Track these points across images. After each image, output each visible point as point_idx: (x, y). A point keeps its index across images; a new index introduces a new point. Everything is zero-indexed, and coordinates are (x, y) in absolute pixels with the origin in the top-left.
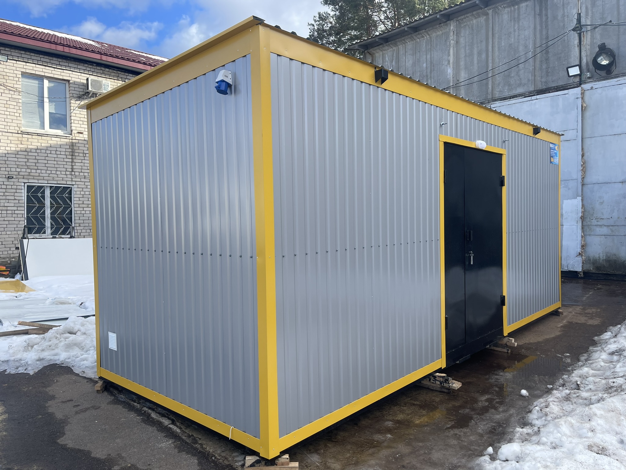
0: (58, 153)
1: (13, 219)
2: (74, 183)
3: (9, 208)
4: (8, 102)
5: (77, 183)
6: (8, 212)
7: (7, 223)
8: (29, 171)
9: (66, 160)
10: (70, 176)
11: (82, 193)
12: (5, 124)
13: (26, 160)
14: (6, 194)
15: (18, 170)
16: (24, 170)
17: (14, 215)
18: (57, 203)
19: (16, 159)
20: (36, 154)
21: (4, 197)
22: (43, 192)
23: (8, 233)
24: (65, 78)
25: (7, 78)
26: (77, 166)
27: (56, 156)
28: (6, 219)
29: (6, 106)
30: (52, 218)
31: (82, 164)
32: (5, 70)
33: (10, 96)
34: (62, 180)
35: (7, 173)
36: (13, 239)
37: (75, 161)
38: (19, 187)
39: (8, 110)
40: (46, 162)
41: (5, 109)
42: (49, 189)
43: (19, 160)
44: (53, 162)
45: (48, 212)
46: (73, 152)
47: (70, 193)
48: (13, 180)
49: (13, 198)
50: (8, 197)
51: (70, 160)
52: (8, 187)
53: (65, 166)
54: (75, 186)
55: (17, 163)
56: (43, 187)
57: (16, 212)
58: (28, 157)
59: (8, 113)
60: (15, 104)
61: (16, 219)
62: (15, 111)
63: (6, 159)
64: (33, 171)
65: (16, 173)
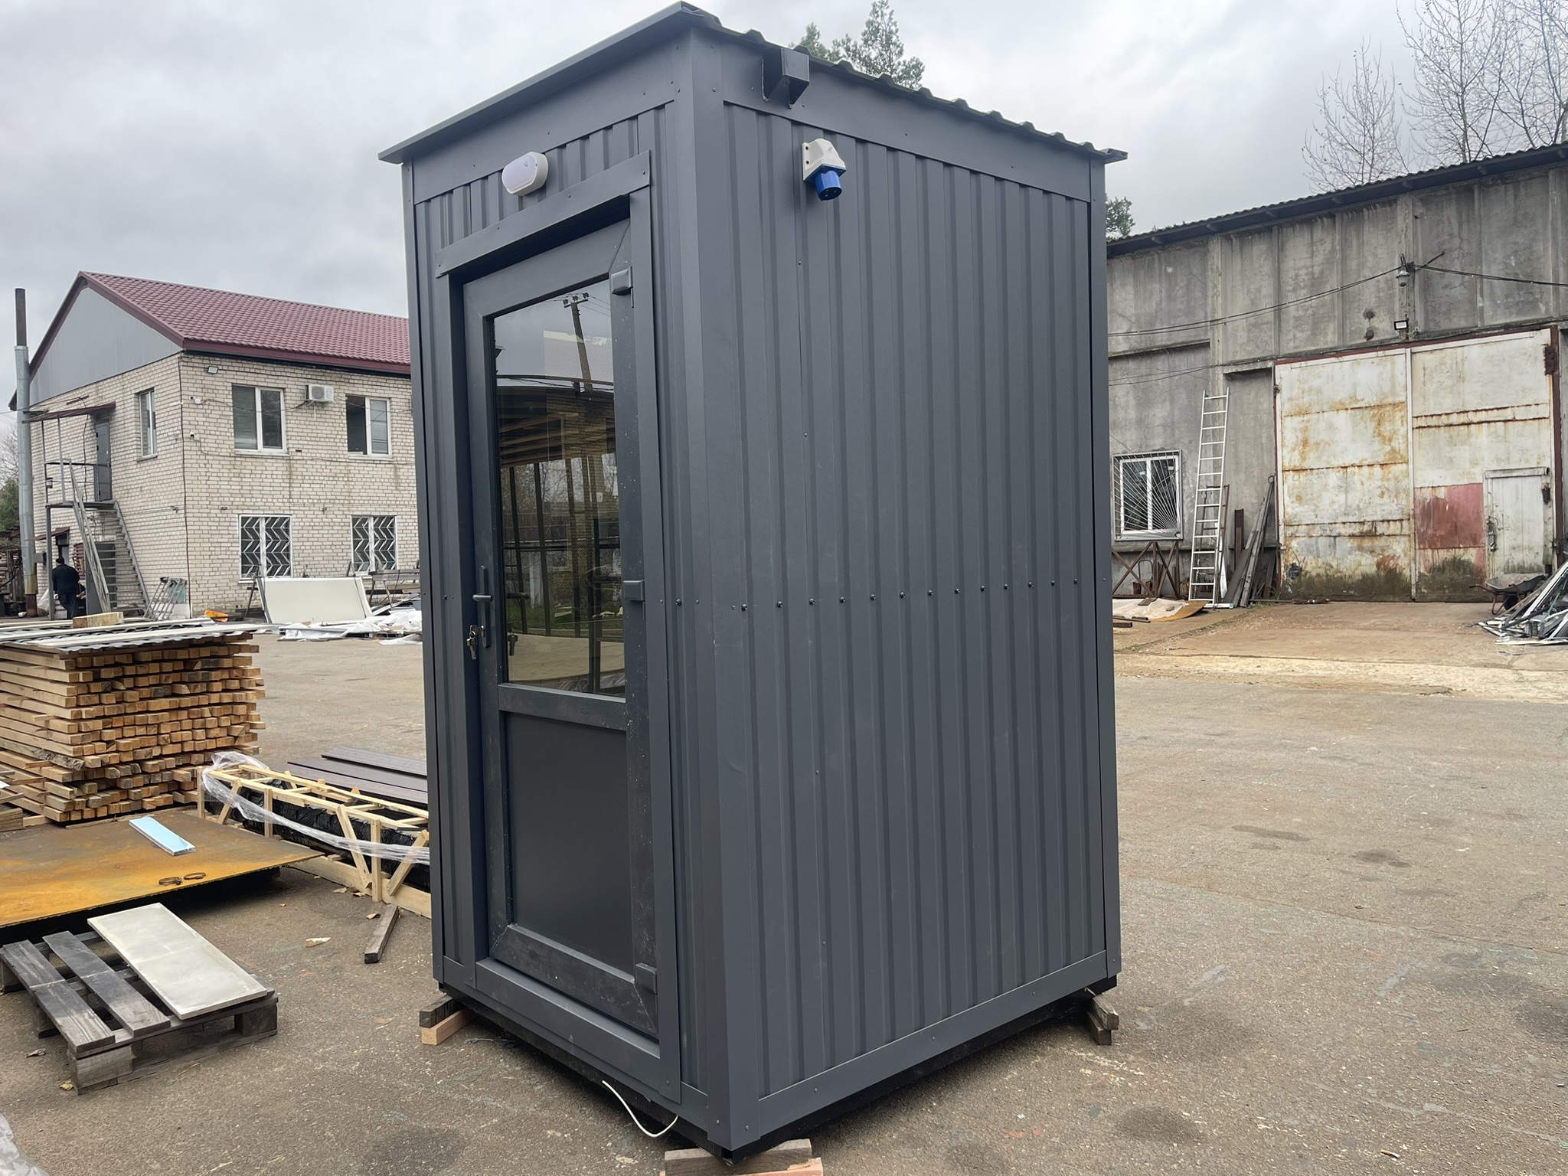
0: (274, 476)
1: (227, 557)
2: (292, 512)
3: (222, 545)
4: (219, 421)
5: (296, 512)
6: (223, 549)
7: (221, 561)
8: (243, 500)
9: (283, 485)
10: (287, 504)
11: (302, 524)
12: (216, 446)
13: (240, 487)
14: (220, 528)
15: (232, 499)
16: (238, 499)
17: (228, 553)
18: (274, 537)
19: (229, 487)
20: (250, 480)
21: (217, 532)
22: (258, 525)
23: (223, 573)
24: (280, 386)
25: (216, 391)
26: (296, 492)
27: (271, 481)
28: (220, 557)
29: (217, 425)
30: (269, 555)
31: (301, 489)
32: (215, 383)
33: (220, 413)
34: (278, 509)
35: (219, 503)
36: (228, 581)
37: (293, 485)
38: (233, 520)
39: (219, 429)
40: (261, 488)
41: (216, 429)
42: (264, 520)
43: (233, 487)
44: (268, 488)
45: (263, 549)
46: (290, 475)
47: (287, 525)
48: (227, 511)
49: (226, 532)
50: (221, 532)
51: (288, 485)
52: (222, 519)
53: (283, 493)
54: (294, 516)
55: (231, 491)
56: (258, 518)
57: (231, 549)
58: (242, 484)
59: (218, 433)
60: (226, 421)
61: (231, 557)
62: (226, 430)
63: (218, 487)
64: (248, 500)
65: (230, 503)
